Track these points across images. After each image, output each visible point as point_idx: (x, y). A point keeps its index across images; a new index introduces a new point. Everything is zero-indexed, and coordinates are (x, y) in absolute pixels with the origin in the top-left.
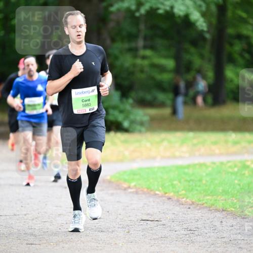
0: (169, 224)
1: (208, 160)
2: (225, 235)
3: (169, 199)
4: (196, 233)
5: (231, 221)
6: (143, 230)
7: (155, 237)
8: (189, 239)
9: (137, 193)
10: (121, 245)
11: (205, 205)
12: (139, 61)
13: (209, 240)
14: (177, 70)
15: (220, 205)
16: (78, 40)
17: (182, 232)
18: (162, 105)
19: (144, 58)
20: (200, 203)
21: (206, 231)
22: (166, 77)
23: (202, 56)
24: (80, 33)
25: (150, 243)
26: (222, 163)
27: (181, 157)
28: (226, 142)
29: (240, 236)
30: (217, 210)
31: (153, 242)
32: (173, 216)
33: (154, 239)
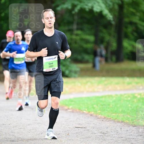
0: (91, 130)
1: (113, 94)
2: (123, 136)
3: (91, 115)
4: (107, 135)
5: (127, 128)
6: (77, 133)
7: (83, 137)
8: (103, 138)
9: (73, 112)
10: (64, 141)
11: (112, 119)
12: (74, 37)
13: (114, 139)
14: (96, 42)
15: (120, 119)
16: (50, 26)
17: (99, 134)
18: (87, 62)
19: (77, 35)
20: (109, 117)
21: (112, 134)
22: (89, 46)
23: (110, 34)
24: (51, 22)
25: (80, 140)
26: (121, 95)
27: (98, 92)
28: (124, 83)
29: (131, 136)
30: (118, 122)
31: (82, 140)
32: (94, 125)
33: (83, 138)
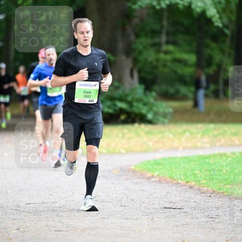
0: (191, 212)
1: (228, 151)
3: (191, 187)
4: (217, 220)
6: (166, 217)
7: (178, 224)
8: (210, 226)
9: (160, 182)
10: (145, 231)
11: (225, 194)
12: (162, 56)
13: (229, 227)
14: (199, 65)
16: (85, 44)
17: (204, 219)
18: (184, 98)
19: (166, 53)
20: (220, 192)
21: (226, 219)
22: (188, 71)
23: (223, 51)
24: (87, 38)
25: (172, 230)
27: (202, 148)
30: (237, 198)
31: (175, 229)
32: (195, 204)
33: (176, 226)
